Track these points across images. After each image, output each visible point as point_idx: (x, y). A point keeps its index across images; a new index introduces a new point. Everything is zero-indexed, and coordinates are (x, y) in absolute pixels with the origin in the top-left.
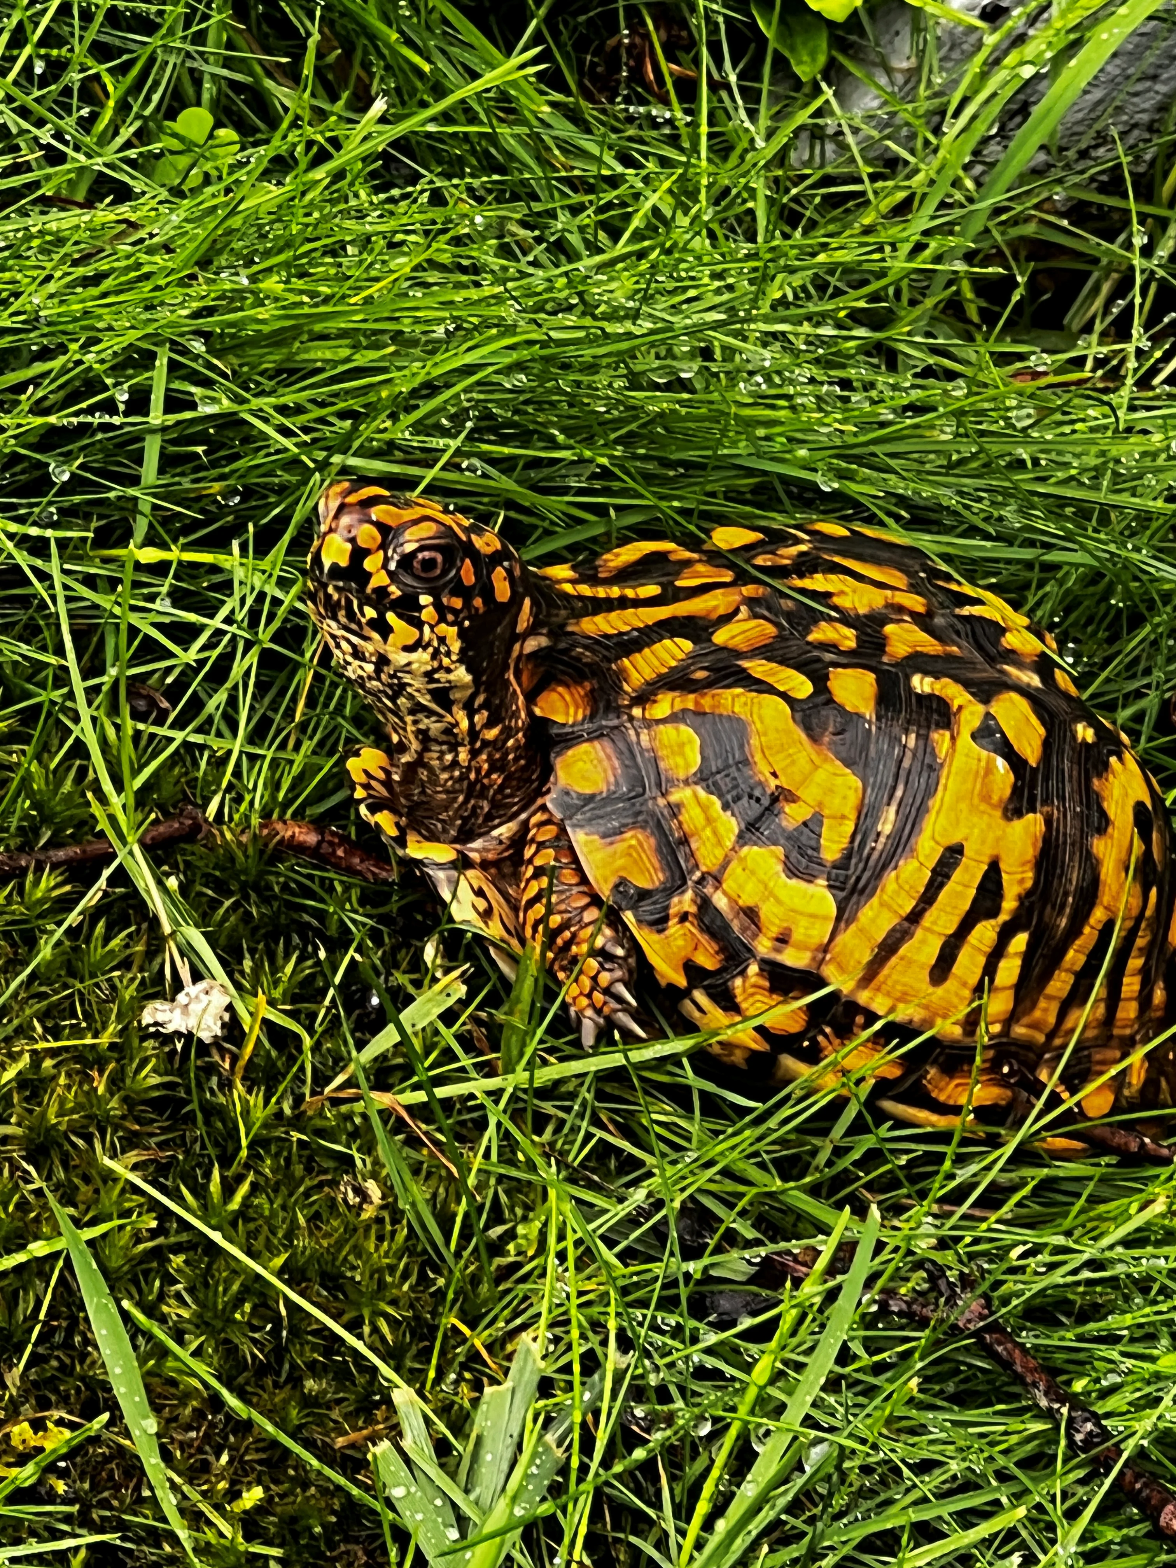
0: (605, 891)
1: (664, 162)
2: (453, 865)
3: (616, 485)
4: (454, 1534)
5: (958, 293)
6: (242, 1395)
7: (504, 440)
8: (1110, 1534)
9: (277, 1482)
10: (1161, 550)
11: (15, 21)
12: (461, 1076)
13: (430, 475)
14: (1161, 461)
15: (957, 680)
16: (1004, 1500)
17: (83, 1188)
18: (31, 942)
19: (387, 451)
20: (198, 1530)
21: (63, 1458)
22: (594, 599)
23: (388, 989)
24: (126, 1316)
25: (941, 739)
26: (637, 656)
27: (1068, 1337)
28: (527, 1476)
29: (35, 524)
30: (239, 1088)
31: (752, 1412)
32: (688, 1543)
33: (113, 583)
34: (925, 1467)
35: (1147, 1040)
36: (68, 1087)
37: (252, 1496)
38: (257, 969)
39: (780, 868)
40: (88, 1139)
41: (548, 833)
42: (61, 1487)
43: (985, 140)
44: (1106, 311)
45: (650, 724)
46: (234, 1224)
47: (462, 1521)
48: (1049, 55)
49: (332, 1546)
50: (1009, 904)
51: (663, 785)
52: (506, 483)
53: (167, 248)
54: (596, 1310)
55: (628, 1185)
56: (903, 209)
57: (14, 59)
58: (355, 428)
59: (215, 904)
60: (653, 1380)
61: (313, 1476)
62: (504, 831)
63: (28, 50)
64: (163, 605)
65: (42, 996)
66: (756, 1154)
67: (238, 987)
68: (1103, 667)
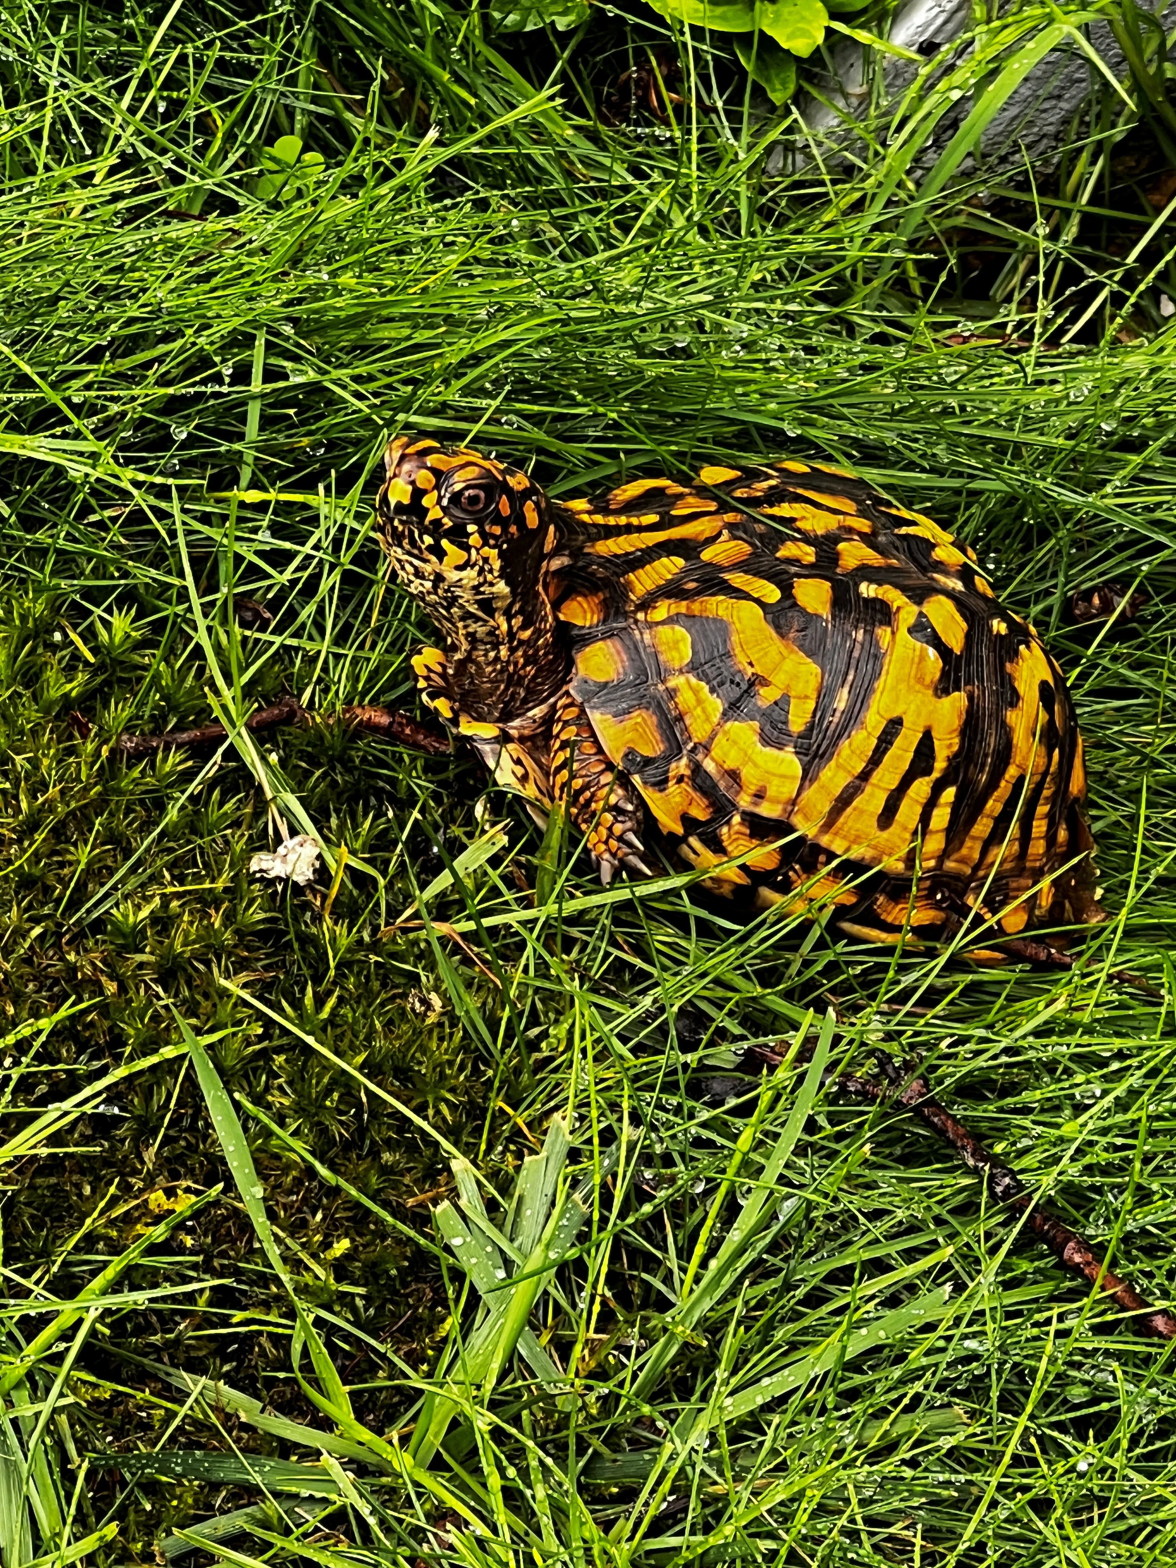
0: (617, 759)
1: (666, 173)
2: (496, 740)
3: (625, 434)
4: (501, 1274)
5: (904, 272)
6: (333, 1168)
7: (535, 400)
8: (1025, 1266)
9: (361, 1235)
10: (1063, 478)
11: (142, 69)
12: (505, 908)
13: (476, 428)
14: (1062, 407)
15: (896, 586)
16: (941, 1240)
17: (204, 1003)
18: (161, 807)
19: (441, 410)
20: (299, 1273)
21: (190, 1218)
22: (606, 527)
23: (446, 840)
24: (237, 1105)
25: (883, 634)
26: (640, 572)
27: (989, 1110)
28: (559, 1228)
29: (161, 473)
30: (328, 921)
31: (738, 1174)
32: (689, 1278)
33: (225, 518)
34: (876, 1215)
35: (1053, 870)
36: (191, 923)
37: (342, 1246)
38: (342, 826)
39: (756, 738)
40: (207, 963)
41: (573, 712)
42: (189, 1242)
43: (924, 150)
44: (1023, 285)
45: (651, 625)
46: (324, 1030)
47: (508, 1264)
48: (972, 81)
49: (405, 1285)
50: (940, 765)
51: (662, 674)
52: (538, 434)
53: (264, 251)
54: (614, 1093)
55: (639, 993)
56: (858, 206)
57: (142, 100)
58: (414, 393)
59: (308, 774)
60: (658, 1149)
61: (389, 1230)
62: (538, 712)
63: (152, 93)
64: (264, 536)
65: (171, 850)
66: (741, 967)
67: (327, 840)
68: (1019, 572)
